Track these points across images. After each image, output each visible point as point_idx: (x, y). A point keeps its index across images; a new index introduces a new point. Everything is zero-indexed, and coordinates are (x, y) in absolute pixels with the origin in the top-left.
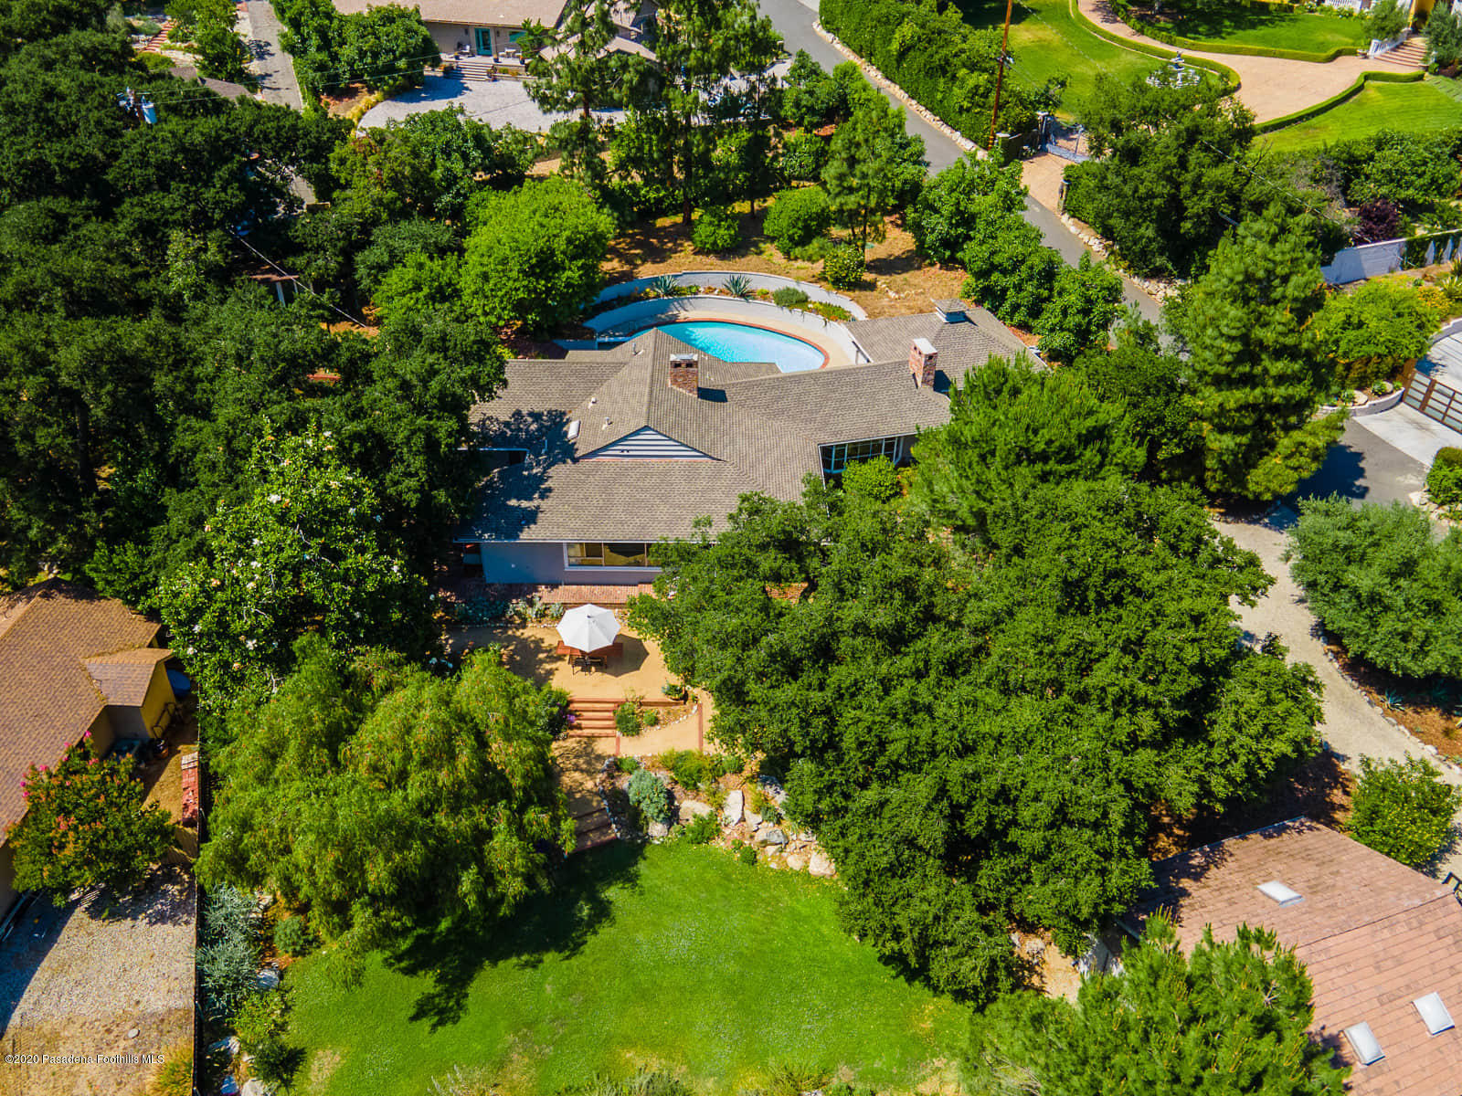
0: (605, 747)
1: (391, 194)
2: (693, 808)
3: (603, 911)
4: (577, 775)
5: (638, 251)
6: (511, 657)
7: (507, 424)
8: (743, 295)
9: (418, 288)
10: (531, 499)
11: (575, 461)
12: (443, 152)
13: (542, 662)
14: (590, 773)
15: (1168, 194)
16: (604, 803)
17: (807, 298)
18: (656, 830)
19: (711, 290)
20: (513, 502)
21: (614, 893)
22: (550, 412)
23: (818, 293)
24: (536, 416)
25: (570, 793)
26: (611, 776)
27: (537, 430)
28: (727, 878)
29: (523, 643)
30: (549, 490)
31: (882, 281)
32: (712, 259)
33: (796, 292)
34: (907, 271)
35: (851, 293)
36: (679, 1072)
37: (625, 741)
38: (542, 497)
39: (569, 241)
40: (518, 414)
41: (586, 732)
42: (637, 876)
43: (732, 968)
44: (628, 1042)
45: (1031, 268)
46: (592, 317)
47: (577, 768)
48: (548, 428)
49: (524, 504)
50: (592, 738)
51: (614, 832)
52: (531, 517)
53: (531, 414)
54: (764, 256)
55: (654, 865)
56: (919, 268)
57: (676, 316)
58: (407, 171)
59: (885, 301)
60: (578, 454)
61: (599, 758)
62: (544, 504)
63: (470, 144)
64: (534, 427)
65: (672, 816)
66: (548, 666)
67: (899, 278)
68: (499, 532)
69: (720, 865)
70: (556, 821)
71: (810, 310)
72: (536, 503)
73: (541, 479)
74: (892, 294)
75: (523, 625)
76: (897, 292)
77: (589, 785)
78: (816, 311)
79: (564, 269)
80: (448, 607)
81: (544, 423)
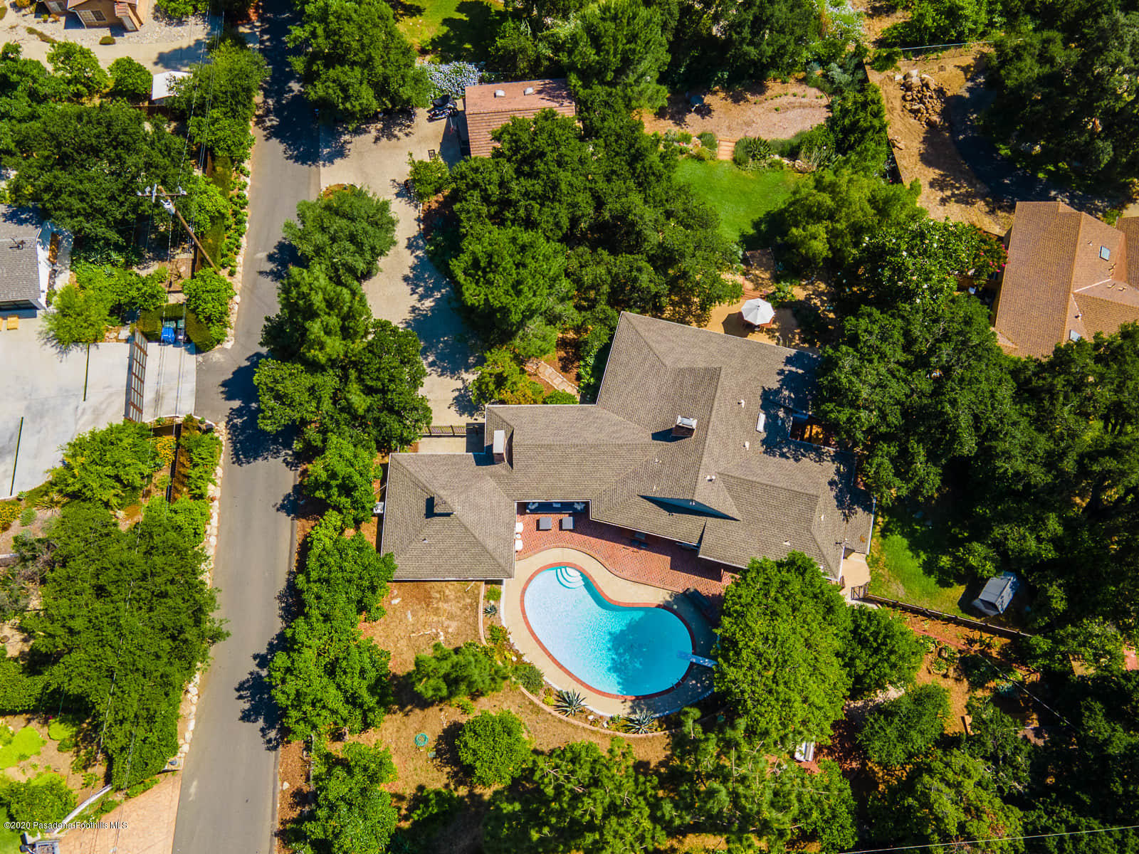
0: (748, 285)
3: (756, 225)
4: (762, 276)
6: (794, 338)
11: (763, 388)
13: (777, 330)
14: (756, 276)
16: (750, 262)
20: (800, 371)
22: (775, 456)
24: (783, 455)
25: (766, 270)
26: (747, 270)
30: (778, 374)
36: (736, 170)
37: (740, 283)
40: (797, 460)
44: (752, 181)
47: (763, 279)
48: (775, 447)
49: (794, 369)
50: (755, 290)
51: (746, 253)
52: (789, 361)
53: (788, 458)
62: (782, 366)
66: (774, 326)
81: (781, 449)
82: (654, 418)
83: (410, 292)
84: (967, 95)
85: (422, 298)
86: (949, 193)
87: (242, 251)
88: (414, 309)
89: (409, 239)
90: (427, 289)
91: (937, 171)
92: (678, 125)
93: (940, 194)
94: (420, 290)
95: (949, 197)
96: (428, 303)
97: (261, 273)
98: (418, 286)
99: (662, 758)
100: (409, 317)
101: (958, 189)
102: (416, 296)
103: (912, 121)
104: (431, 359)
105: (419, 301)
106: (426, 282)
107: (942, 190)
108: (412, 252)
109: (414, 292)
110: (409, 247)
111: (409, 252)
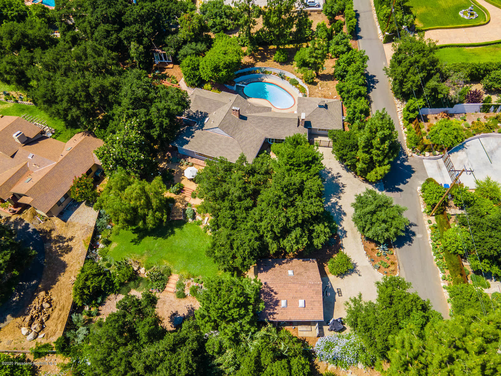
0: (187, 199)
1: (192, 33)
2: (198, 218)
3: (173, 233)
4: (179, 204)
5: (260, 57)
6: (177, 173)
7: (194, 113)
8: (282, 78)
9: (189, 66)
10: (189, 137)
11: (202, 130)
12: (215, 15)
13: (182, 176)
14: (182, 204)
15: (401, 80)
16: (182, 211)
17: (298, 83)
18: (190, 220)
19: (275, 74)
20: (185, 138)
21: (176, 230)
22: (205, 113)
23: (301, 83)
24: (201, 113)
25: (177, 207)
26: (186, 206)
27: (201, 117)
28: (199, 234)
29: (181, 169)
30: (194, 136)
31: (320, 82)
32: (278, 64)
33: (296, 80)
34: (329, 80)
35: (309, 85)
36: (172, 267)
37: (192, 199)
38: (192, 138)
39: (225, 64)
41: (185, 195)
42: (183, 228)
43: (191, 252)
44: (165, 259)
45: (352, 94)
46: (238, 77)
47: (180, 202)
48: (203, 117)
49: (187, 139)
50: (185, 196)
51: (182, 218)
52: (187, 142)
53: (200, 112)
54: (292, 66)
55: (187, 227)
56: (333, 80)
57: (263, 79)
58: (197, 27)
59: (317, 90)
60: (203, 129)
61: (185, 201)
63: (223, 13)
64: (200, 116)
65: (194, 217)
67: (325, 82)
68: (179, 144)
69: (199, 230)
70: (162, 215)
71: (297, 87)
72: (190, 139)
73: (193, 133)
74: (320, 88)
75: (182, 165)
76: (321, 88)
77: (181, 206)
78: (299, 88)
79: (222, 71)
80: (169, 157)
81: (202, 116)
82: (245, 125)
83: (342, 207)
84: (9, 317)
85: (336, 203)
86: (66, 244)
87: (429, 236)
88: (339, 198)
89: (346, 237)
90: (335, 208)
91: (62, 258)
92: (192, 309)
93: (70, 243)
94: (337, 208)
95: (67, 241)
96: (333, 200)
97: (416, 225)
98: (339, 209)
99: (258, 63)
100: (341, 195)
101: (59, 246)
102: (339, 204)
103: (54, 298)
104: (330, 175)
105: (337, 202)
106: (335, 211)
107: (68, 246)
108: (343, 229)
109: (340, 206)
110: (345, 232)
111: (345, 229)
